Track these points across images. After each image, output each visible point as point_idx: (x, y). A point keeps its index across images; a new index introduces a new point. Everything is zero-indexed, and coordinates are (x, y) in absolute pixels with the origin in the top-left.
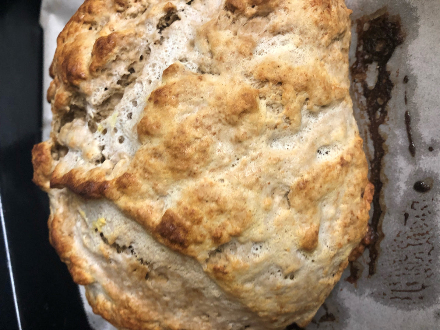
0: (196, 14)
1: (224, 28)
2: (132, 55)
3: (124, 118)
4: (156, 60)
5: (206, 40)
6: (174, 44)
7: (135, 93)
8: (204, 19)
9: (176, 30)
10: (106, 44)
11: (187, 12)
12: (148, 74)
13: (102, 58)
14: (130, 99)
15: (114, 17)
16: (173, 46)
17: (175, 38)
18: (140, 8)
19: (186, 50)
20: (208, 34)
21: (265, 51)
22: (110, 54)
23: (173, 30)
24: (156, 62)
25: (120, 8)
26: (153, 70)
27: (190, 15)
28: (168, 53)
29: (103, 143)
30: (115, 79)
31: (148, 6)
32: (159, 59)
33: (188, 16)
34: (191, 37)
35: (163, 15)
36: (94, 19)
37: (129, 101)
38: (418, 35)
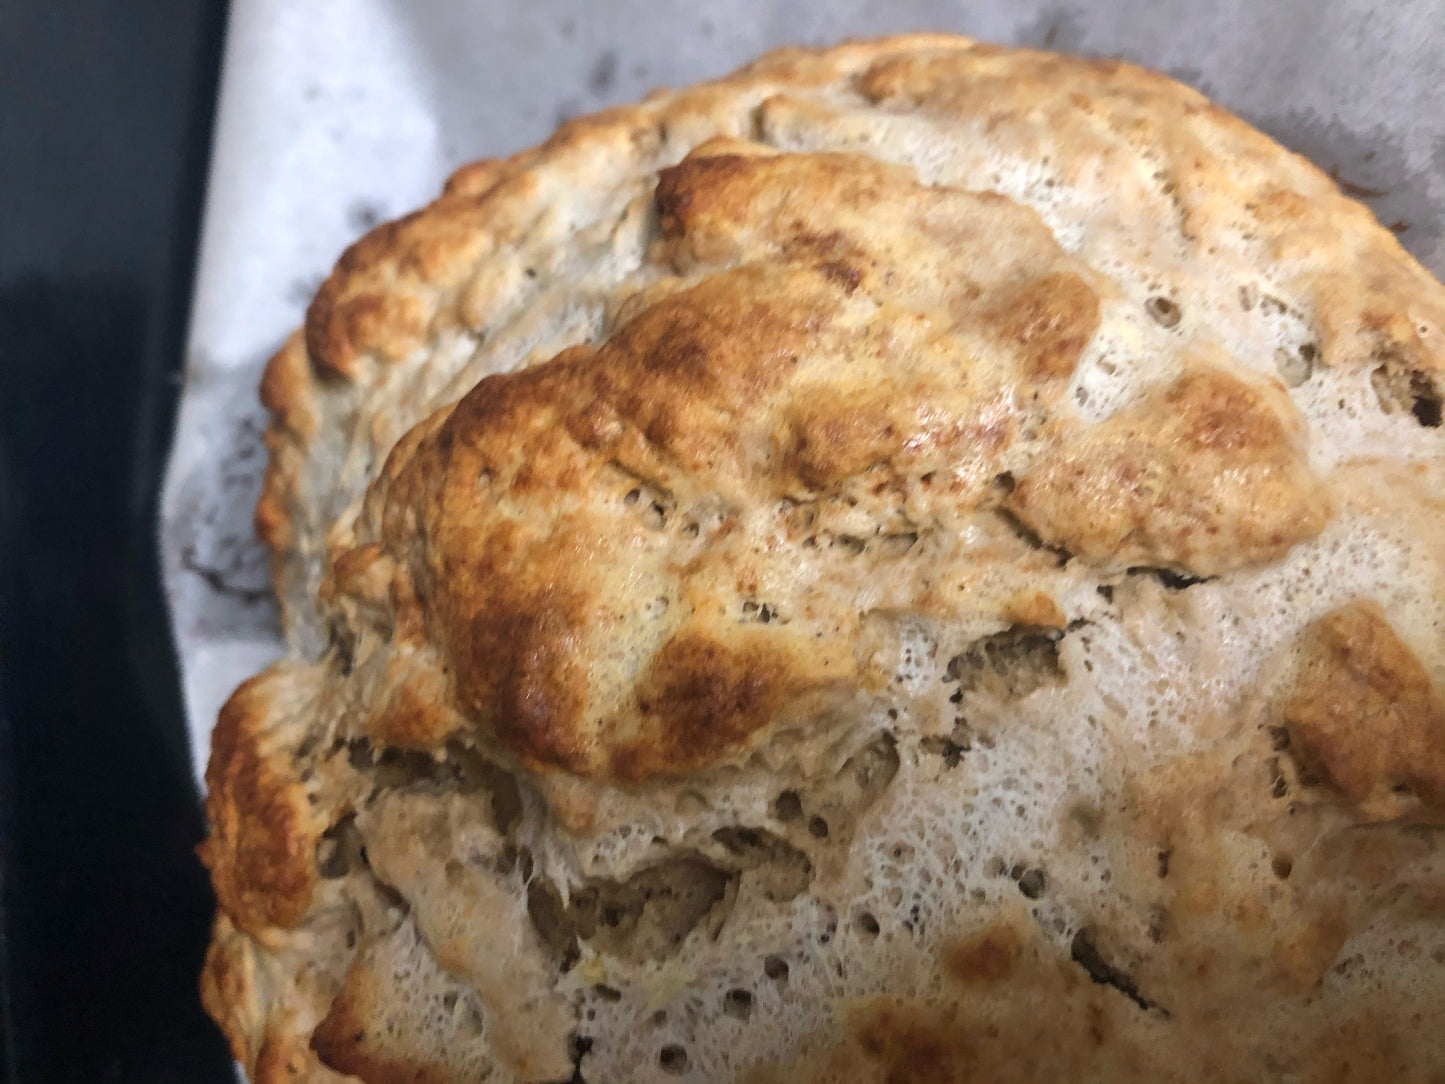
0: (1133, 670)
1: (1245, 823)
3: (712, 998)
4: (914, 835)
5: (1156, 850)
6: (1009, 784)
7: (791, 937)
8: (1162, 718)
9: (1034, 727)
10: (730, 714)
11: (1098, 640)
12: (869, 883)
14: (764, 951)
15: (761, 519)
16: (999, 792)
17: (1022, 759)
18: (890, 521)
19: (1051, 838)
20: (1175, 839)
22: (732, 748)
23: (1022, 722)
24: (912, 840)
25: (804, 495)
26: (892, 873)
27: (1108, 660)
28: (973, 819)
29: (588, 1028)
30: (713, 822)
31: (928, 532)
32: (929, 835)
33: (1097, 667)
34: (1090, 788)
35: (995, 628)
36: (666, 478)
37: (755, 955)
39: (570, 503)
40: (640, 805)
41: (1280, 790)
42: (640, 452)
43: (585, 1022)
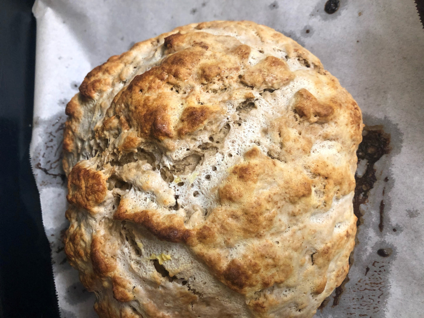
0: (268, 106)
1: (292, 127)
2: (214, 127)
3: (203, 178)
4: (235, 138)
5: (278, 133)
6: (250, 127)
7: (216, 161)
8: (274, 113)
9: (253, 116)
10: (200, 117)
11: (261, 102)
12: (229, 148)
13: (193, 127)
14: (211, 165)
15: (198, 88)
16: (249, 129)
17: (252, 123)
18: (221, 86)
19: (260, 135)
20: (281, 130)
21: (318, 150)
22: (201, 125)
23: (251, 116)
24: (235, 139)
25: (205, 82)
26: (233, 146)
27: (263, 105)
28: (245, 134)
29: (178, 193)
30: (198, 144)
31: (228, 87)
32: (238, 138)
33: (261, 106)
34: (265, 126)
35: (243, 100)
36: (179, 83)
37: (210, 166)
38: (400, 152)
39: (160, 91)
40: (183, 142)
41: (297, 120)
42: (173, 80)
43: (177, 192)
